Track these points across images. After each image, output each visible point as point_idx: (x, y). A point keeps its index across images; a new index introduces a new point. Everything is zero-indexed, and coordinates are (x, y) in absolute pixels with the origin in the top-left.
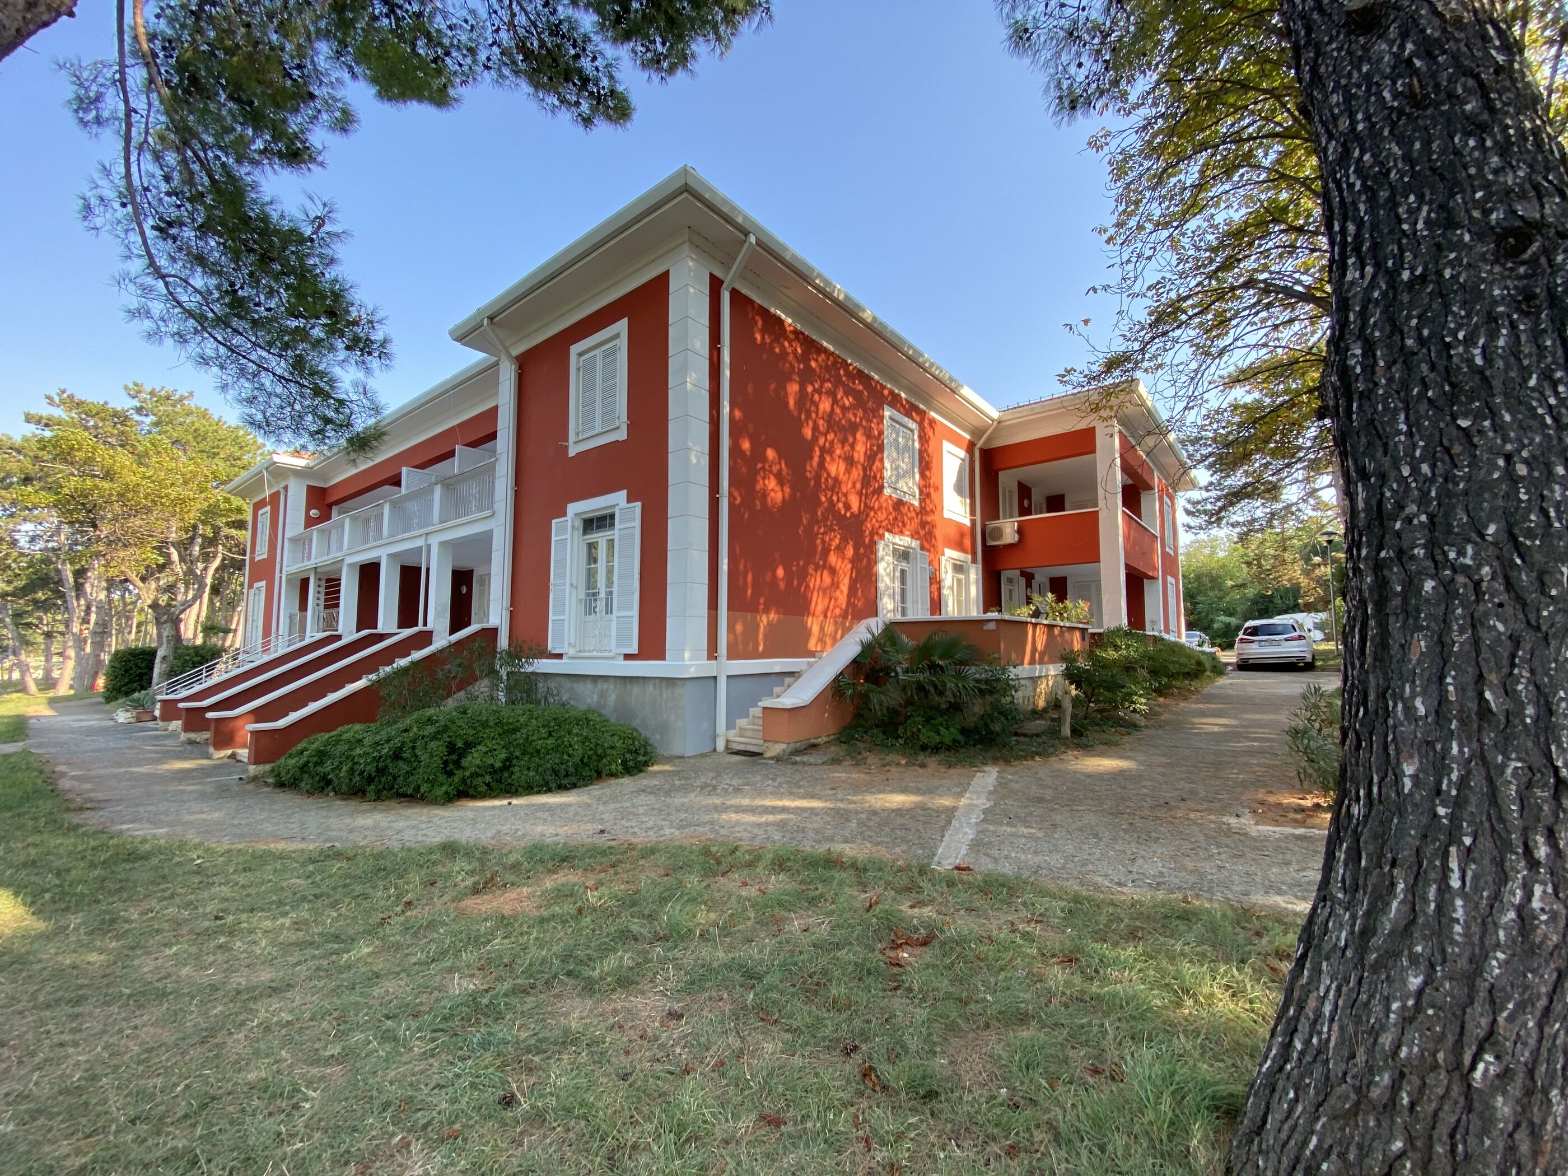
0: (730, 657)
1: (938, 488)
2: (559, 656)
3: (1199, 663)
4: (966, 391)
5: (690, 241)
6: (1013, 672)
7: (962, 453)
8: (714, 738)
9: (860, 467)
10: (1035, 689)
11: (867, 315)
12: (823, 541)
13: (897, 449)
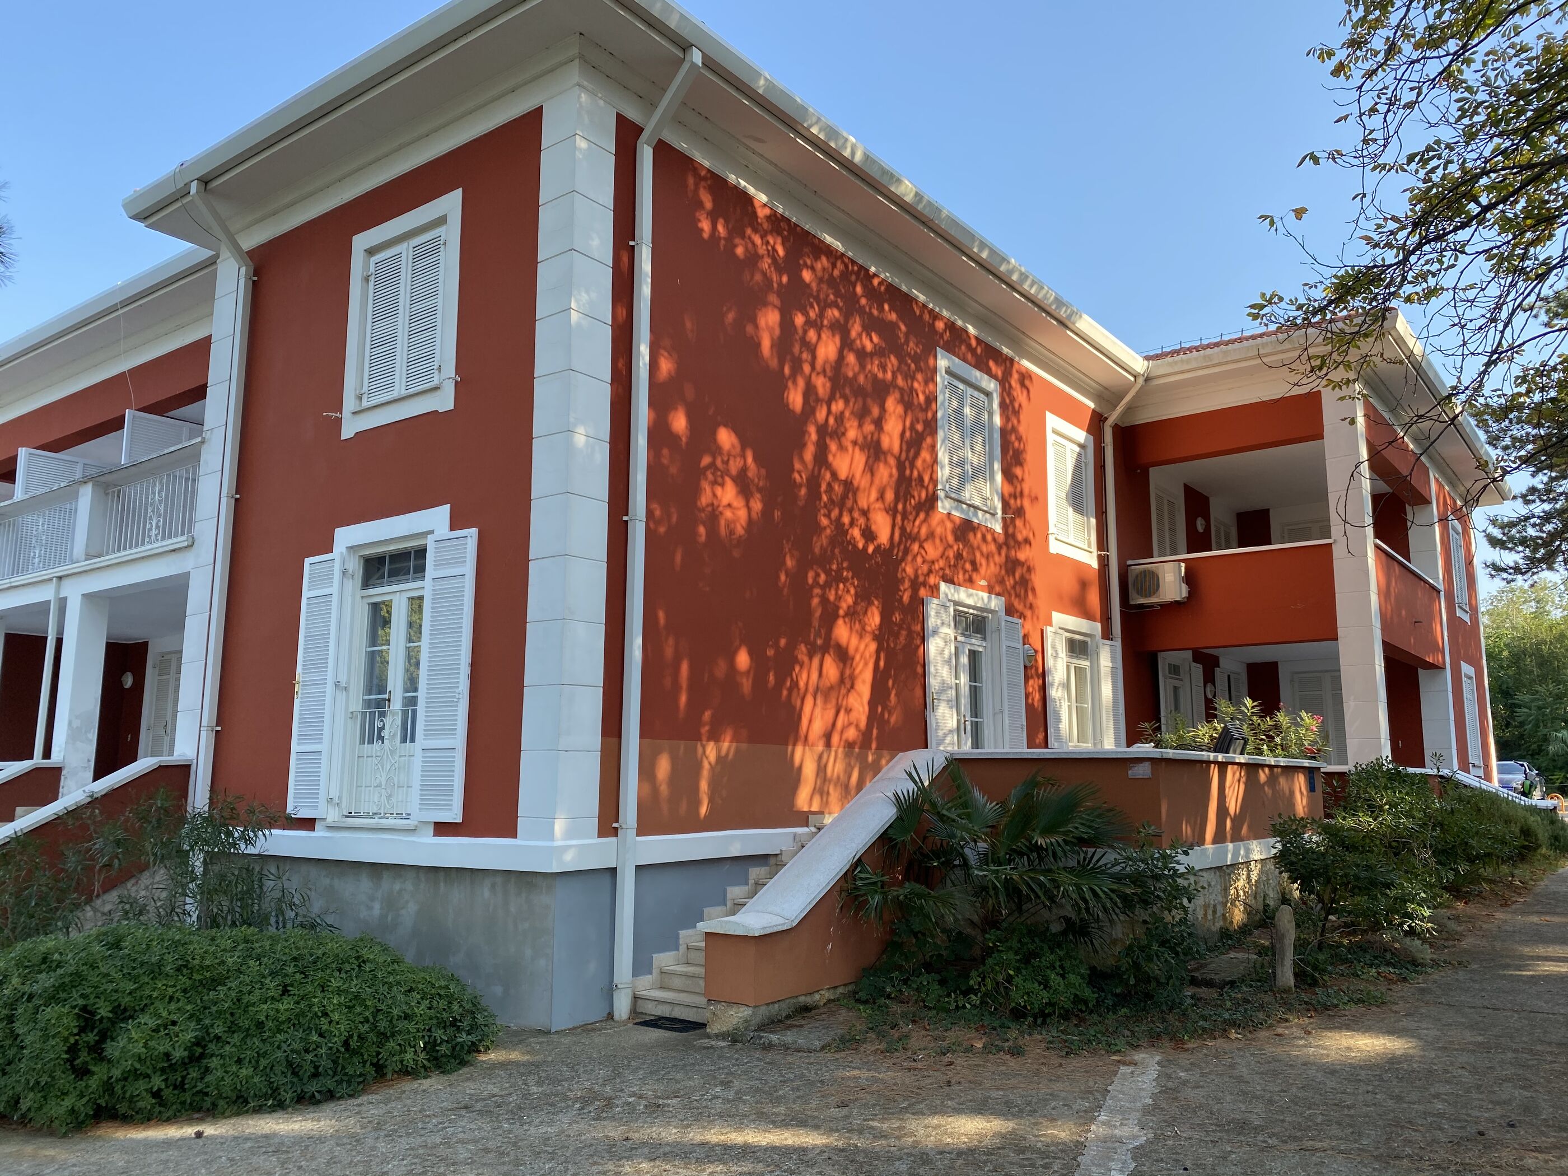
0: (644, 829)
1: (1039, 499)
2: (309, 824)
3: (1526, 832)
4: (1086, 324)
5: (581, 57)
6: (1183, 862)
7: (1081, 435)
8: (610, 991)
9: (892, 461)
10: (1226, 890)
11: (906, 189)
12: (824, 600)
13: (961, 426)
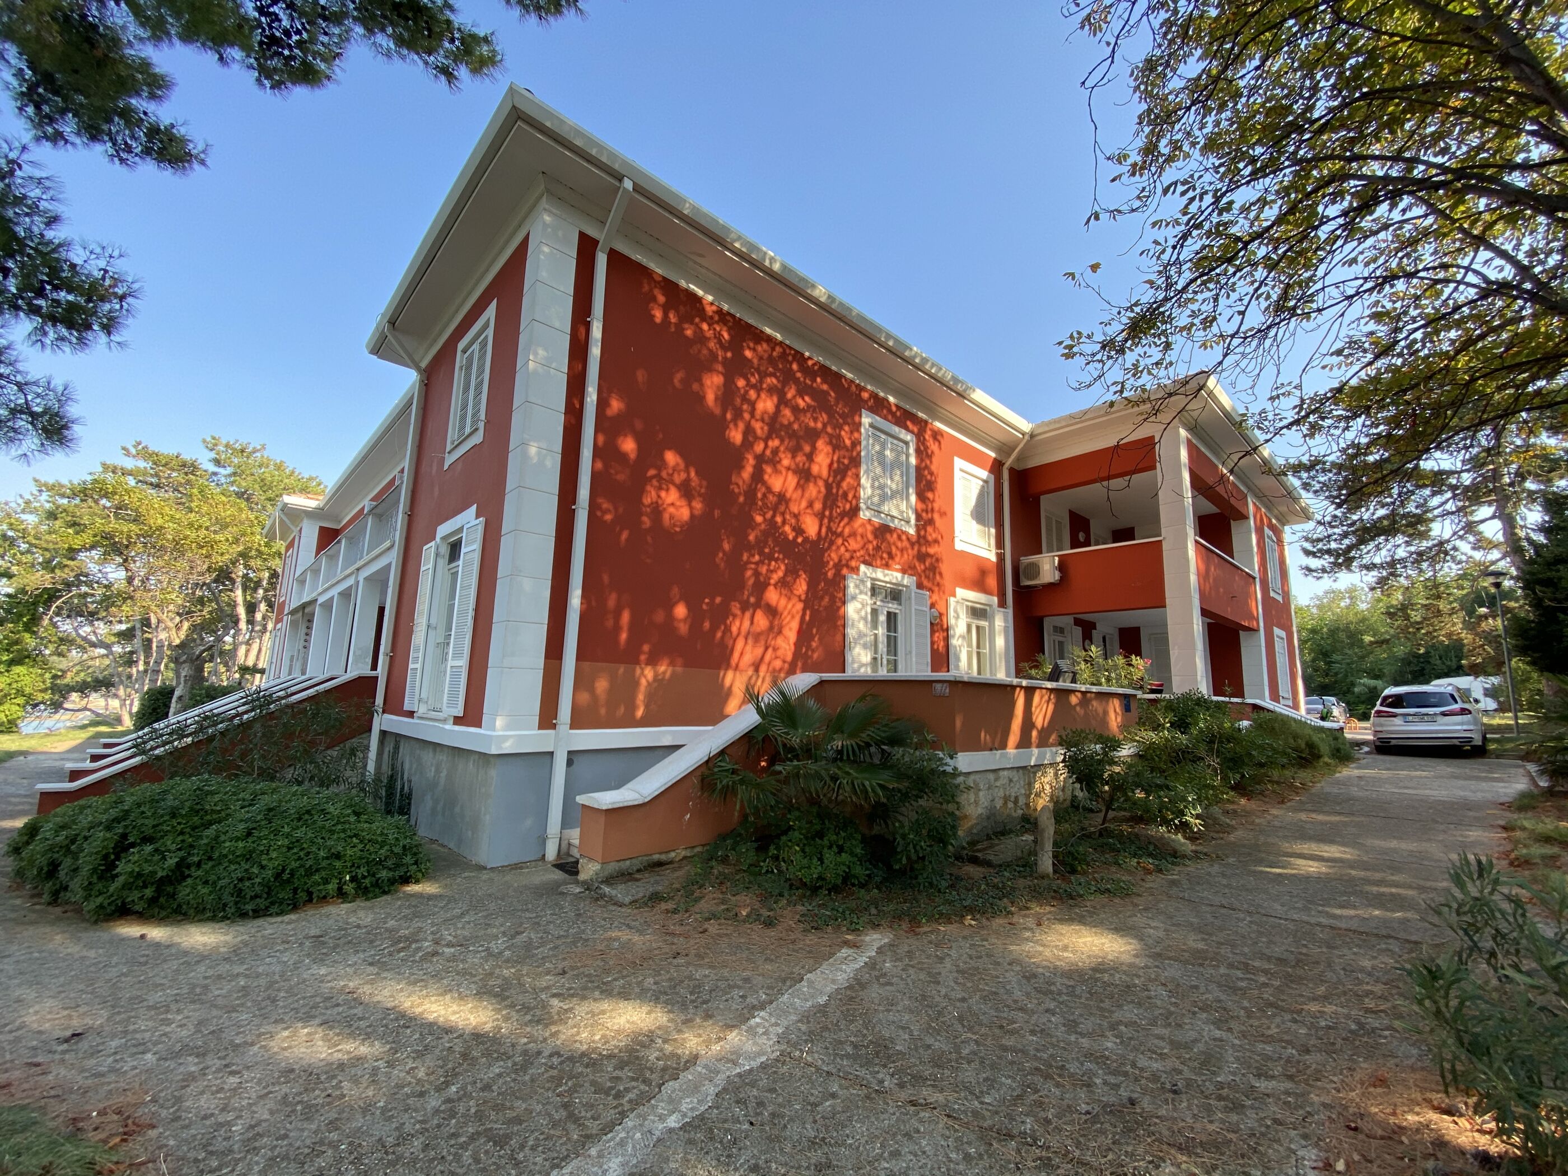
0: (576, 723)
1: (948, 514)
2: (411, 714)
3: (1311, 746)
4: (979, 396)
5: (548, 191)
7: (984, 474)
8: (543, 841)
9: (821, 483)
10: (1030, 785)
11: (820, 292)
12: (757, 574)
13: (882, 463)
